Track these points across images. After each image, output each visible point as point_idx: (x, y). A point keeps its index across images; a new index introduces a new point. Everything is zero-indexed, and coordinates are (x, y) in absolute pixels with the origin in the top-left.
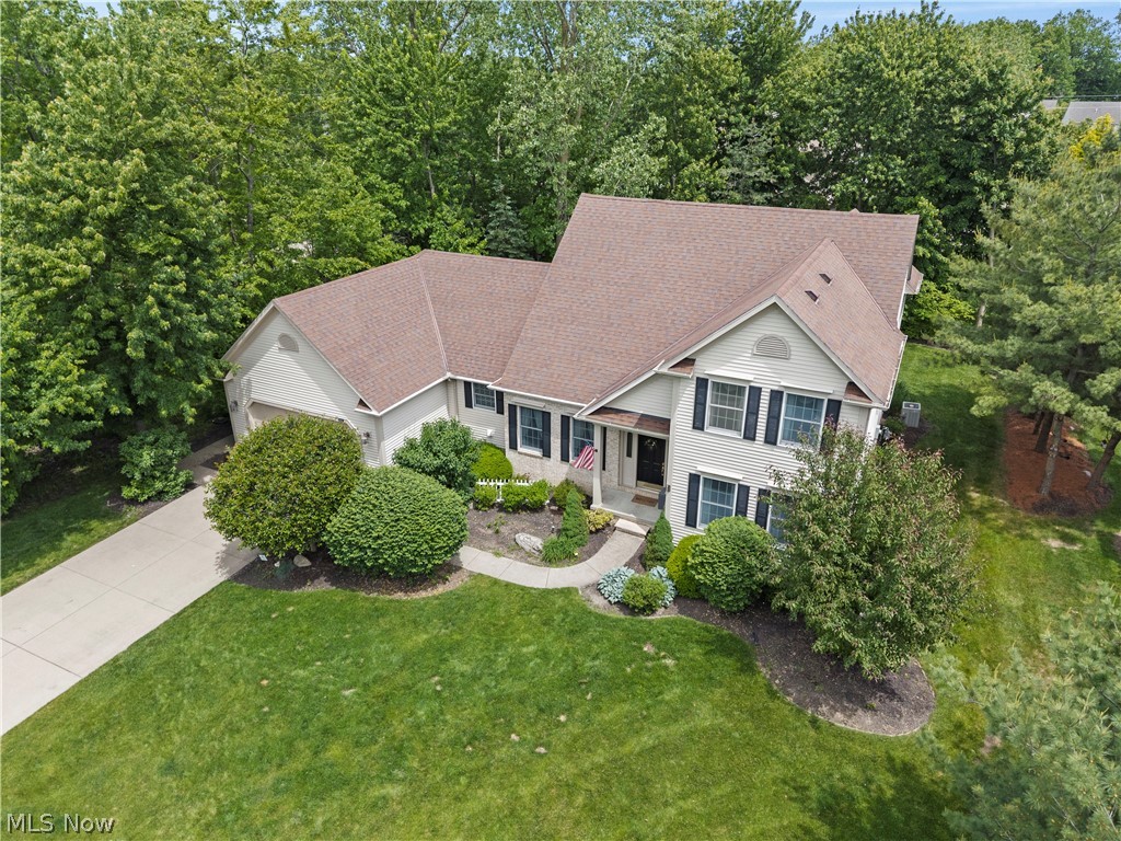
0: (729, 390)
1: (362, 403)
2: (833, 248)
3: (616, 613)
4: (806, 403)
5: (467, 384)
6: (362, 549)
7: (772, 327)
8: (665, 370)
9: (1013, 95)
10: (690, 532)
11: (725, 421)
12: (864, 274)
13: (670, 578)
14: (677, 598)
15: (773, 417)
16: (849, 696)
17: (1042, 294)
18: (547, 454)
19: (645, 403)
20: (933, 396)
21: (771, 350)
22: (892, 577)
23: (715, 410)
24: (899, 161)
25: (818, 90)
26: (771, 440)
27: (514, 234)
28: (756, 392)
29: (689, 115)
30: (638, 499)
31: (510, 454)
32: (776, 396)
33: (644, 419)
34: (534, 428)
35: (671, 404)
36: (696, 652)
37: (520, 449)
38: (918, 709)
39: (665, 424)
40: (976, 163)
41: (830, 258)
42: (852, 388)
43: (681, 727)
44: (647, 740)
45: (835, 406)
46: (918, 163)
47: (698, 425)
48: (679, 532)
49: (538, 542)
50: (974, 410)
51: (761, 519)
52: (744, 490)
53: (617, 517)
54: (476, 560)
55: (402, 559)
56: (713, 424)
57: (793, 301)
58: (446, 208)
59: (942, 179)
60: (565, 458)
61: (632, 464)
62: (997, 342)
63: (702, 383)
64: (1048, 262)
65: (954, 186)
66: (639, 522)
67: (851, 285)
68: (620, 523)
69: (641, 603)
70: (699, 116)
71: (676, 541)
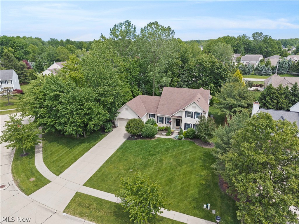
0: (189, 112)
1: (138, 117)
2: (200, 94)
3: (177, 140)
4: (198, 113)
5: (149, 114)
6: (147, 133)
7: (194, 105)
8: (181, 110)
9: (223, 69)
10: (185, 131)
11: (189, 116)
12: (204, 97)
13: (183, 136)
14: (184, 138)
15: (195, 115)
16: (206, 145)
17: (225, 100)
18: (163, 123)
19: (178, 115)
20: (215, 114)
21: (194, 107)
22: (209, 129)
23: (187, 115)
24: (208, 78)
25: (194, 67)
26: (194, 118)
27: (144, 90)
28: (192, 112)
29: (174, 70)
30: (176, 128)
31: (157, 124)
32: (195, 113)
33: (178, 117)
34: (161, 120)
35: (182, 114)
36: (188, 143)
37: (159, 123)
38: (213, 146)
39: (181, 117)
40: (219, 78)
41: (199, 96)
42: (203, 111)
43: (188, 148)
44: (185, 150)
45: (202, 113)
46: (211, 78)
47: (186, 117)
48: (184, 131)
49: (165, 134)
50: (218, 114)
51: (194, 128)
52: (192, 124)
53: (174, 130)
54: (157, 136)
55: (151, 134)
56: (187, 117)
57: (196, 102)
58: (135, 87)
59: (214, 81)
60: (166, 123)
61: (175, 124)
62: (220, 106)
63: (186, 112)
64: (225, 96)
65: (216, 82)
66: (177, 131)
67: (202, 99)
68: (175, 131)
69: (181, 138)
70: (176, 71)
71: (183, 132)
